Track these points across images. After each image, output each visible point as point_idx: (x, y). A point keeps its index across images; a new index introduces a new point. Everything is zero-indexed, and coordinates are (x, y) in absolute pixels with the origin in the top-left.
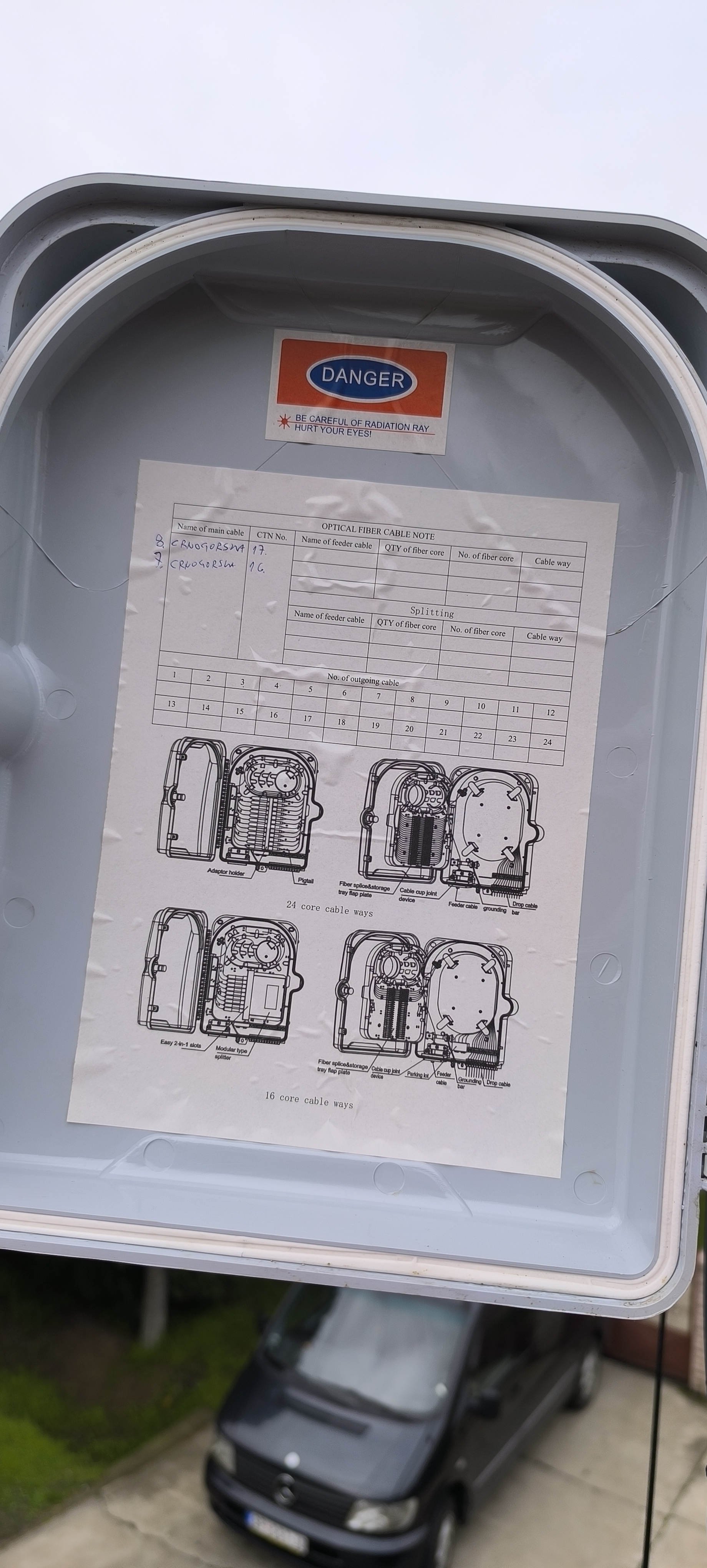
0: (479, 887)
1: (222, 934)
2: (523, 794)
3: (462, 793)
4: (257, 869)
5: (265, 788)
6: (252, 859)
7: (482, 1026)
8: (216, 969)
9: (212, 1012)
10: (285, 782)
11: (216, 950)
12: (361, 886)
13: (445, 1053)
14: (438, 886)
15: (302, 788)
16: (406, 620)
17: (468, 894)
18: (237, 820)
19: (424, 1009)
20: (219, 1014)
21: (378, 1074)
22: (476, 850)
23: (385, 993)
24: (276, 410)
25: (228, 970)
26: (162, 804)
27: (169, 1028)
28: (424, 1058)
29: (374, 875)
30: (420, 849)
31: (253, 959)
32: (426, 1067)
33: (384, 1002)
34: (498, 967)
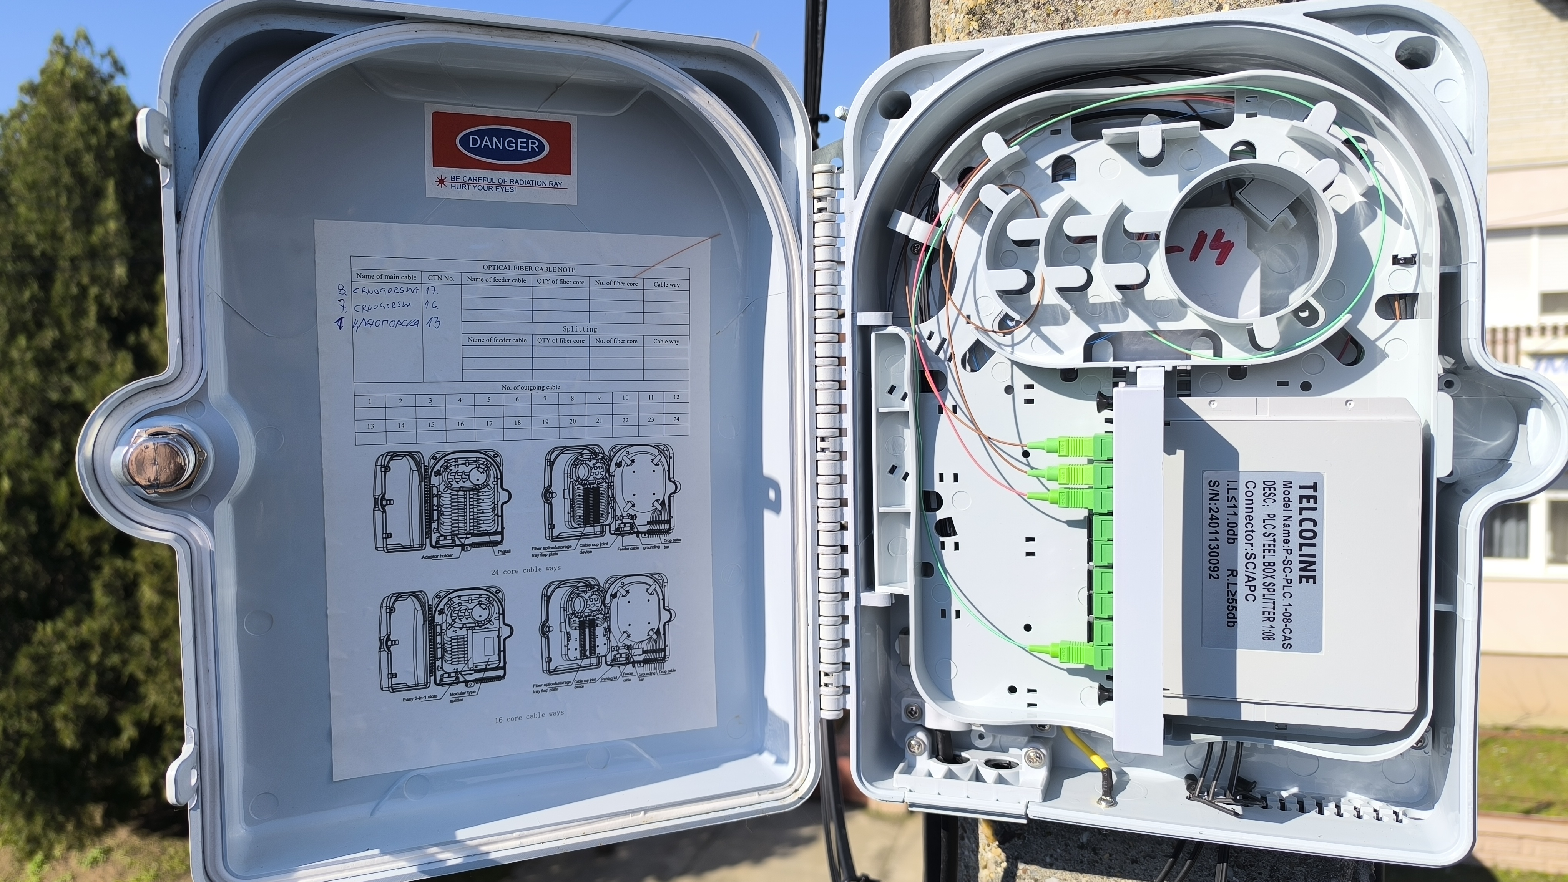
0: (638, 533)
1: (441, 606)
2: (663, 459)
3: (619, 465)
4: (463, 550)
5: (461, 484)
6: (458, 542)
7: (651, 633)
8: (441, 634)
9: (442, 668)
10: (477, 477)
11: (438, 619)
12: (549, 548)
13: (627, 658)
14: (608, 538)
15: (492, 479)
16: (560, 337)
17: (632, 540)
18: (441, 514)
19: (608, 630)
20: (448, 668)
21: (579, 684)
22: (633, 506)
23: (577, 625)
24: (432, 173)
25: (450, 633)
26: (374, 510)
27: (408, 688)
28: (612, 665)
29: (559, 538)
30: (591, 512)
31: (470, 620)
32: (615, 671)
33: (578, 631)
34: (658, 589)
